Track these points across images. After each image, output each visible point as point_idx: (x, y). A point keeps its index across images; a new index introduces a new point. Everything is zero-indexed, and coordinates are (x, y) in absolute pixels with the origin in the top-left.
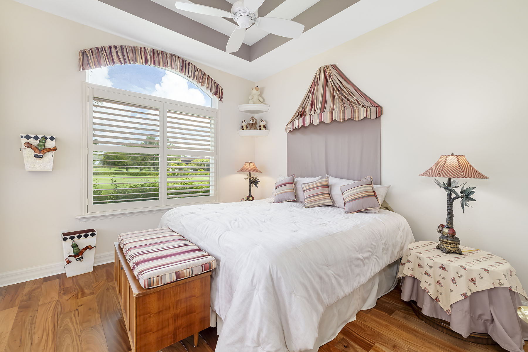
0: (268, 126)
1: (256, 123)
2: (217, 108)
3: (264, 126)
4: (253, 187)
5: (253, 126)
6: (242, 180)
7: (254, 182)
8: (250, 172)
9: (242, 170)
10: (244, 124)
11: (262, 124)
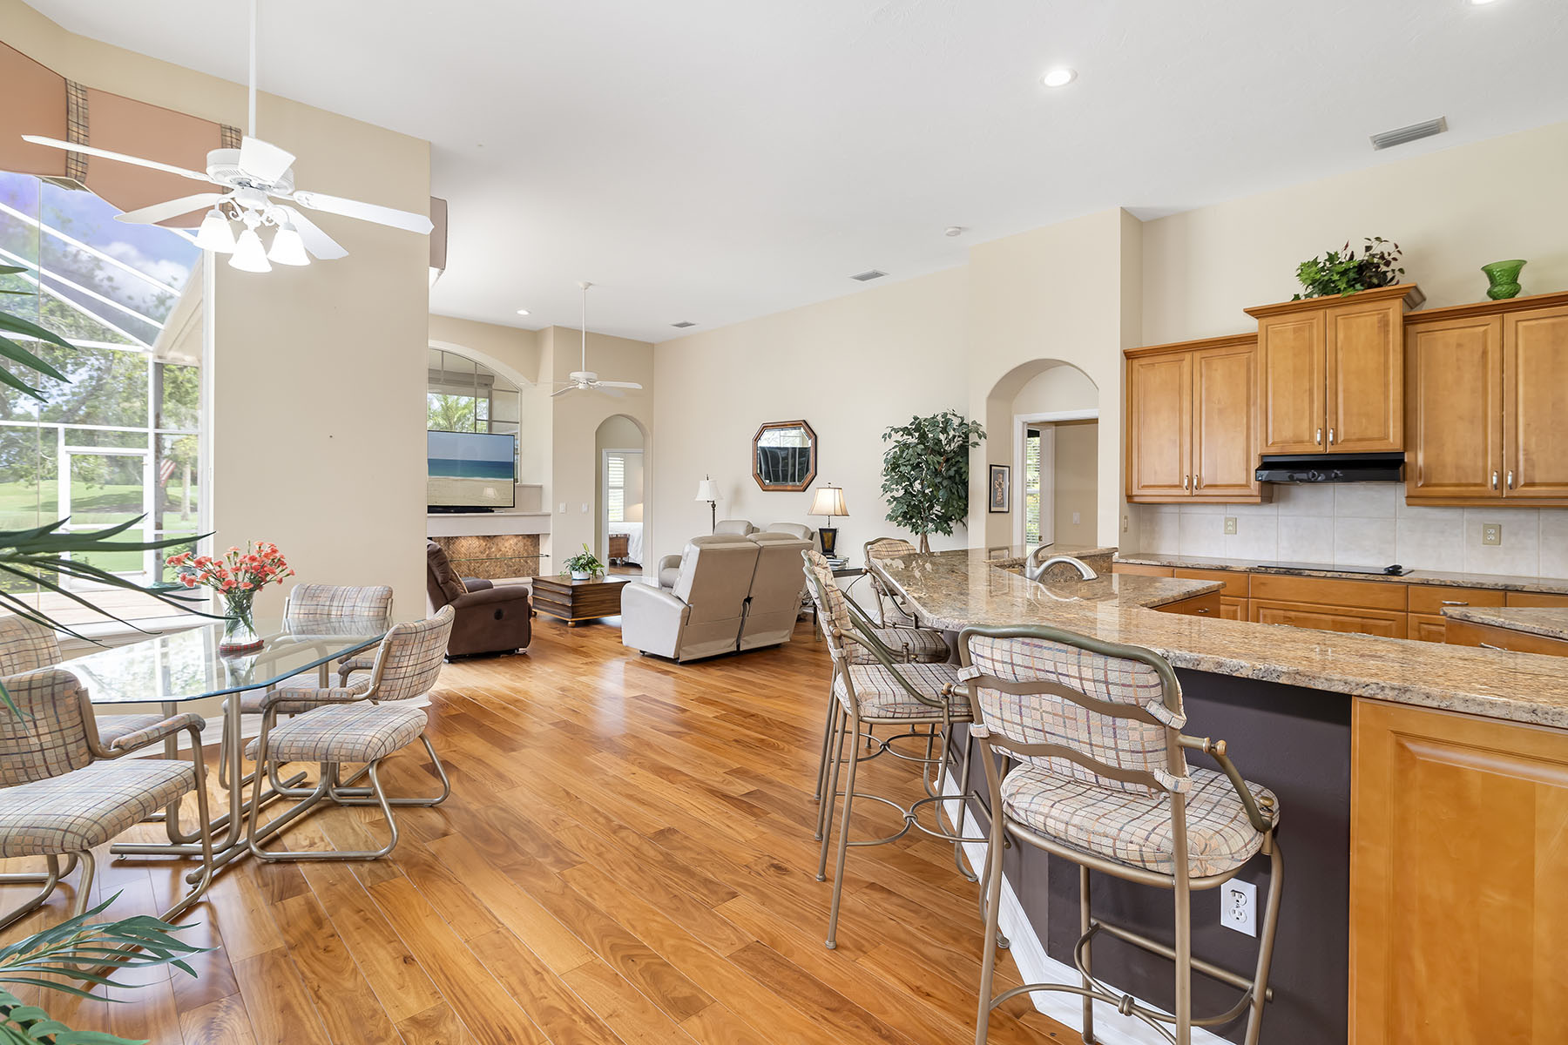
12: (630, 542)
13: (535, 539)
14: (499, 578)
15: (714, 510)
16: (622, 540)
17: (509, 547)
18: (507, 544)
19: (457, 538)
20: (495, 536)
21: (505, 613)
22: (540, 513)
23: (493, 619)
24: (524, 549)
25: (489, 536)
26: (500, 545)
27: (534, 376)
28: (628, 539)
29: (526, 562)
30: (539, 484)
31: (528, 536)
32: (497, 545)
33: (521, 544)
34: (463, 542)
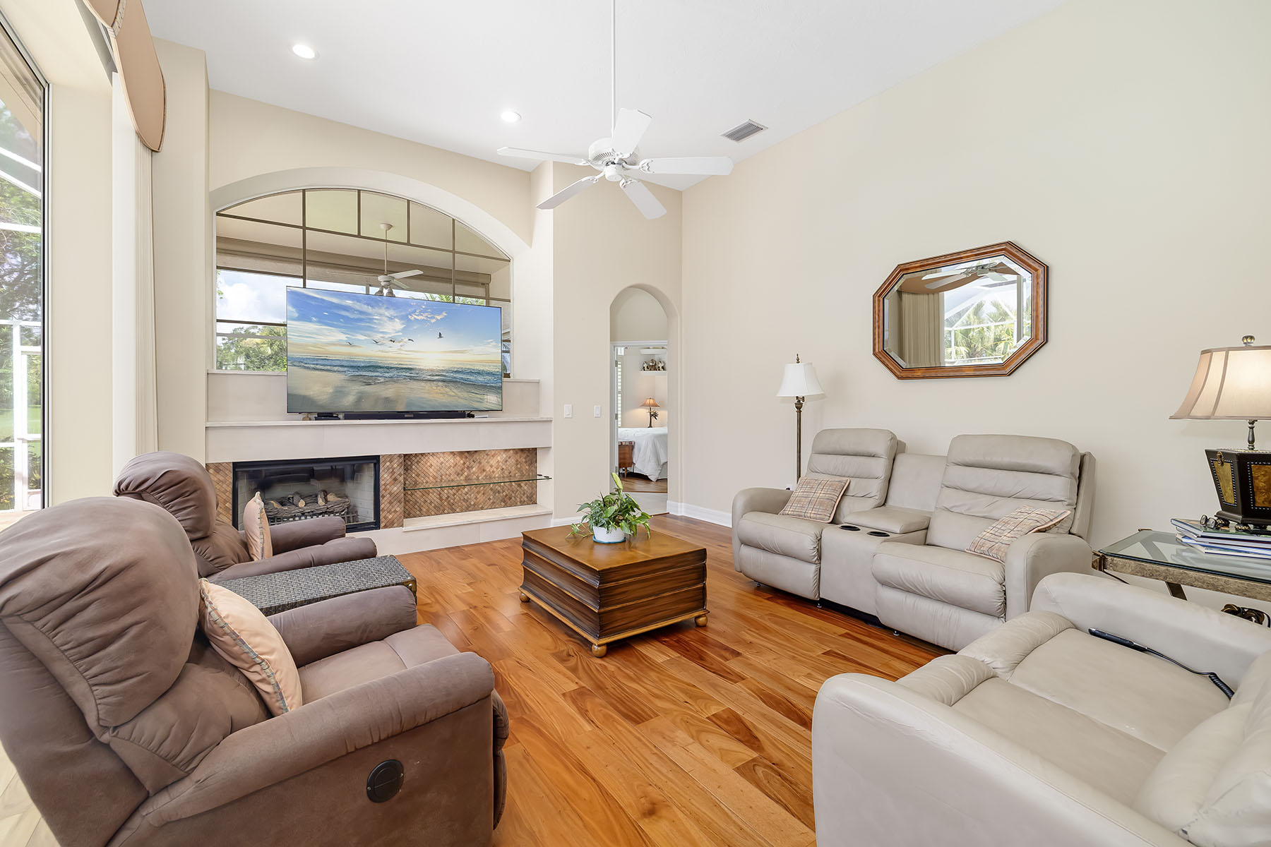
0: (667, 367)
1: (655, 364)
2: (623, 354)
3: (663, 367)
4: (653, 419)
5: (654, 367)
6: (644, 413)
7: (655, 415)
8: (650, 406)
9: (644, 405)
10: (645, 365)
11: (661, 365)
12: (636, 450)
13: (530, 454)
14: (482, 508)
15: (799, 412)
16: (627, 448)
17: (495, 467)
18: (493, 462)
19: (422, 454)
20: (476, 451)
21: (411, 771)
22: (536, 418)
23: (363, 800)
24: (517, 468)
25: (468, 452)
26: (484, 462)
27: (528, 234)
28: (633, 447)
29: (520, 486)
30: (535, 378)
31: (522, 450)
32: (480, 463)
33: (512, 461)
34: (432, 460)
